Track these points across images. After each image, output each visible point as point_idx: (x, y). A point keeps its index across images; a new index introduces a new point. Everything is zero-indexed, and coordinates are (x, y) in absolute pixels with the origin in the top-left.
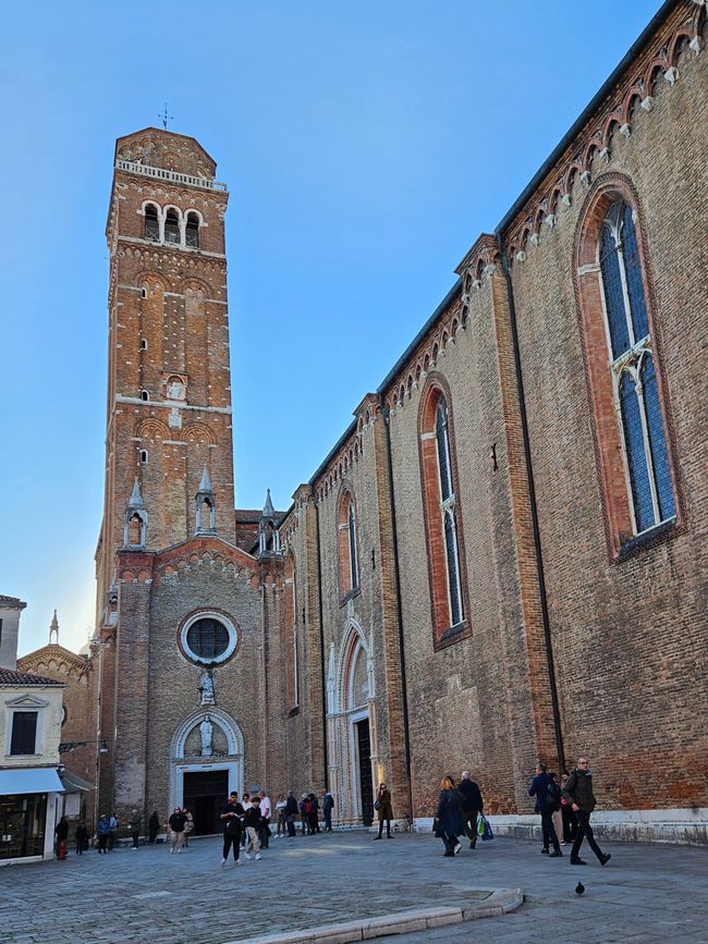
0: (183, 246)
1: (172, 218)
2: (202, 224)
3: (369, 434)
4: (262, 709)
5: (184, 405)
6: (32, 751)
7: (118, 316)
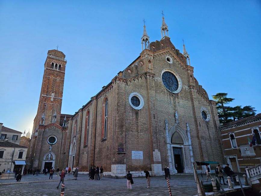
0: (58, 70)
1: (56, 65)
2: (61, 66)
3: (80, 114)
4: (59, 152)
5: (54, 97)
6: (21, 158)
7: (44, 81)
